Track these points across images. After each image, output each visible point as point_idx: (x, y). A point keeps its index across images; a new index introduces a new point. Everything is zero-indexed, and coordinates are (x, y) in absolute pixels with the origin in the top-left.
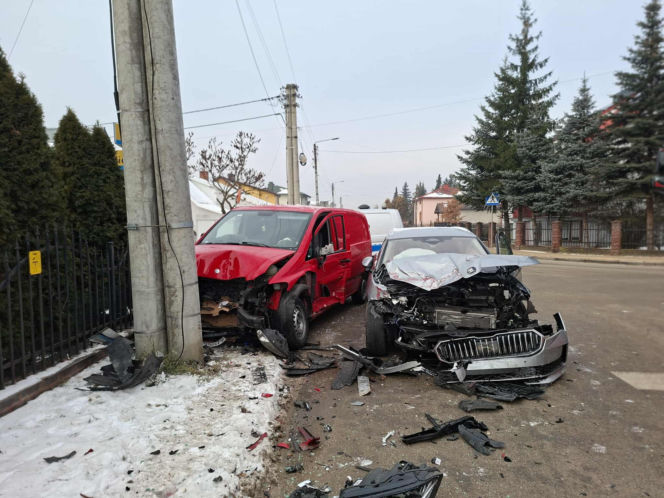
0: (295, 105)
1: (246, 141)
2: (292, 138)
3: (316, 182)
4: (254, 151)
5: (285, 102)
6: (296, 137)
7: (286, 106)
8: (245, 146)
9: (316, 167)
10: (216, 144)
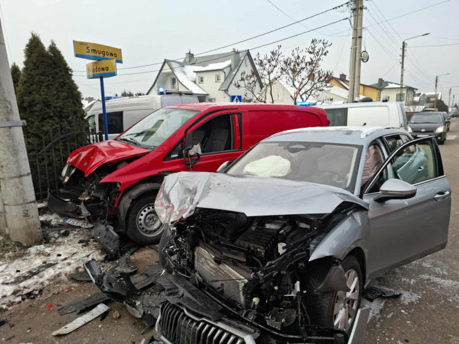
0: (362, 8)
1: (319, 46)
2: (358, 38)
3: (402, 76)
4: (325, 54)
5: (353, 6)
6: (361, 37)
7: (354, 10)
8: (318, 51)
9: (403, 63)
10: (299, 52)
